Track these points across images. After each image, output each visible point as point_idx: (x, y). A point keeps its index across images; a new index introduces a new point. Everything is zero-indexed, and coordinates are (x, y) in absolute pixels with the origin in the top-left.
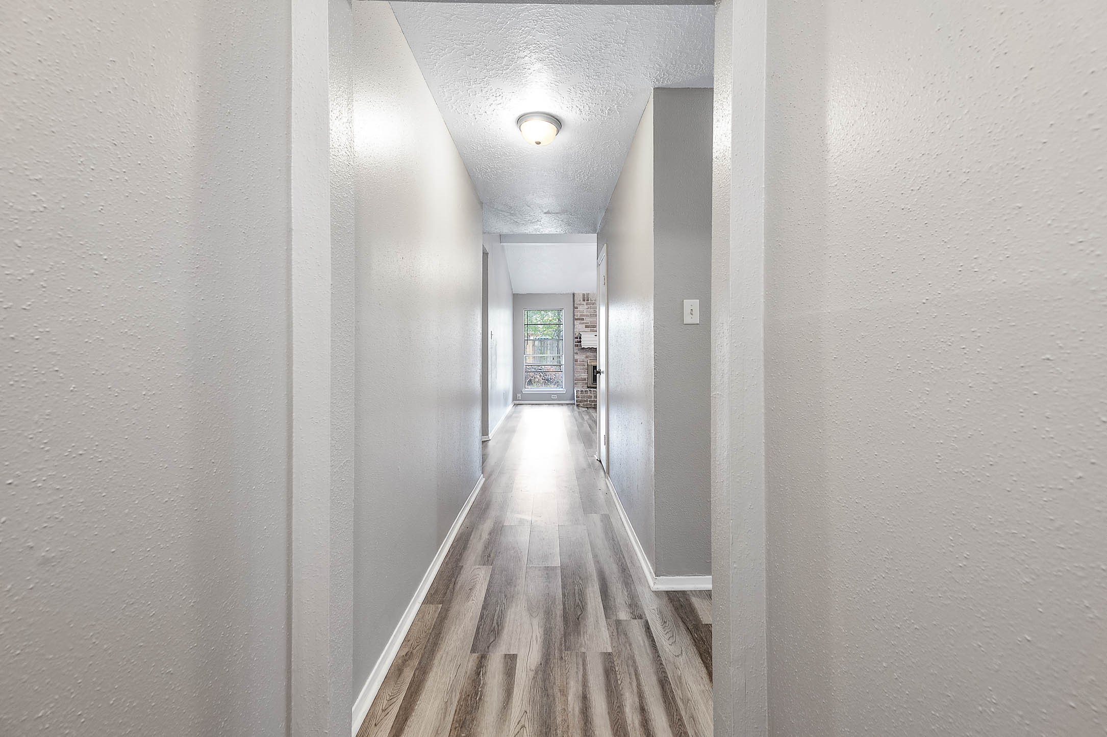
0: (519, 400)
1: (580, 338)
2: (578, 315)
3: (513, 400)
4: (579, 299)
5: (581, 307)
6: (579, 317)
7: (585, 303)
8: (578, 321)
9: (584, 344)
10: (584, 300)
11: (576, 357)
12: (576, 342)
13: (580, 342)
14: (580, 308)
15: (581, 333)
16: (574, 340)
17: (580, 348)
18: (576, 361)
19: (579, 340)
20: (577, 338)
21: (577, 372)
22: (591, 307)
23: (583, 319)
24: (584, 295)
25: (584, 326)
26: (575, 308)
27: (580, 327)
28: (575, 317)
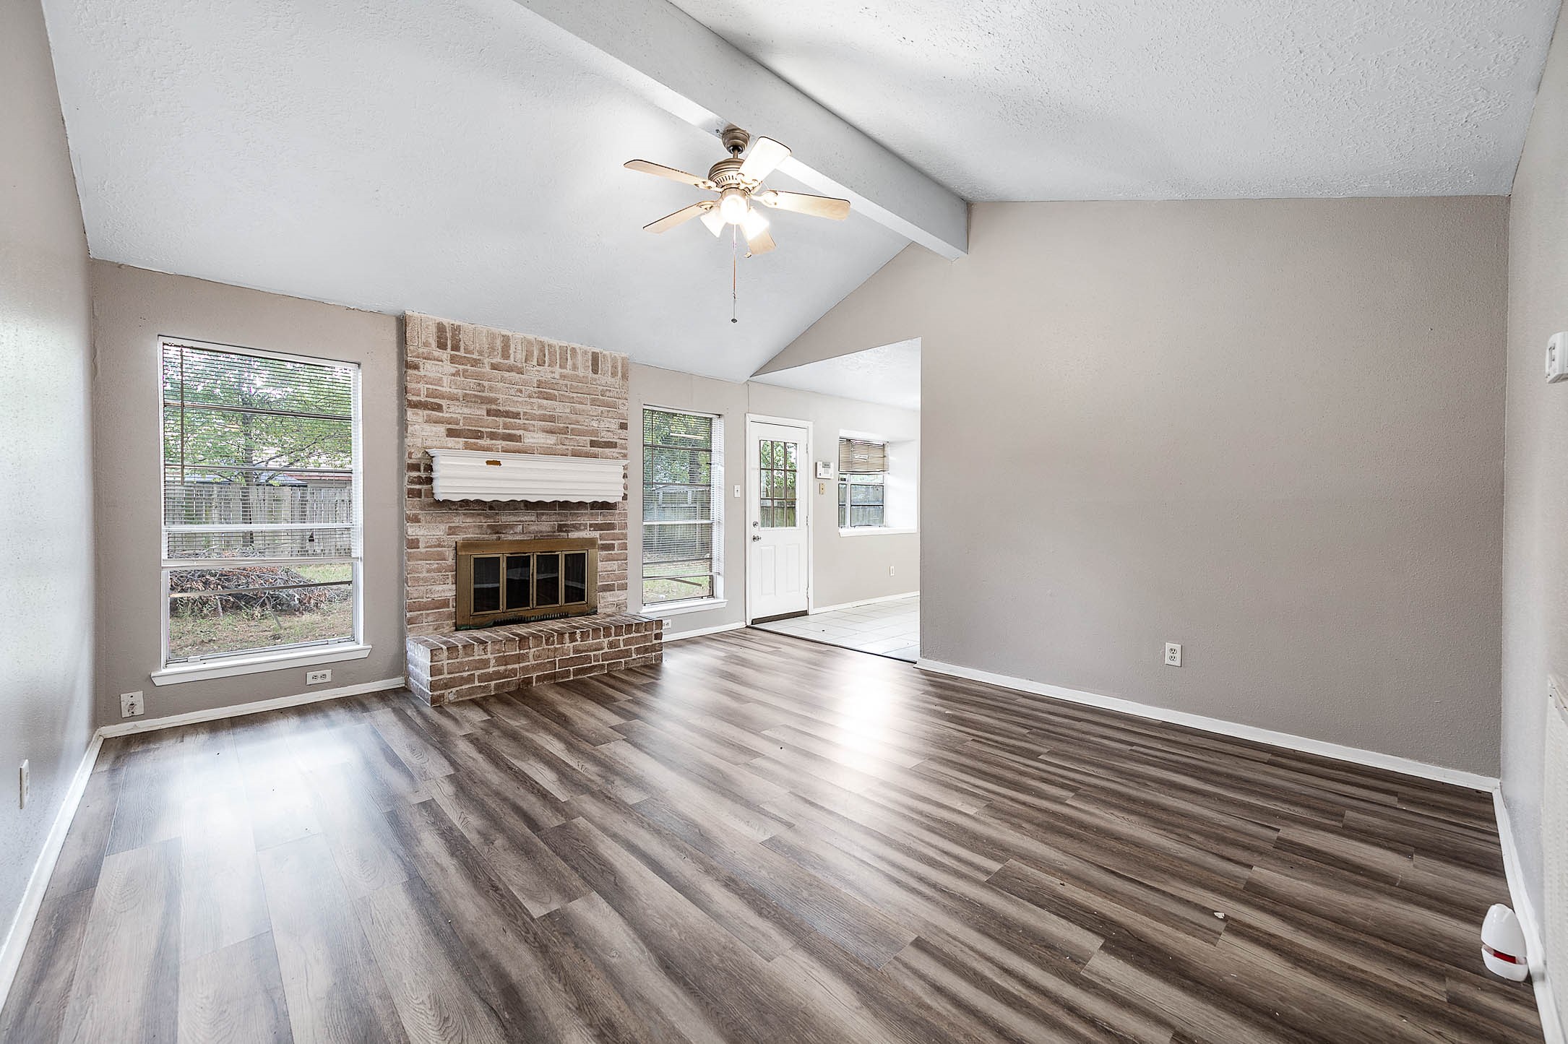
0: (133, 718)
1: (429, 468)
2: (420, 390)
3: (96, 722)
4: (421, 339)
5: (429, 365)
6: (423, 398)
7: (445, 355)
8: (420, 412)
9: (445, 488)
10: (442, 345)
11: (413, 531)
12: (412, 482)
13: (430, 480)
14: (428, 369)
15: (432, 452)
16: (401, 476)
17: (430, 500)
18: (413, 544)
19: (423, 474)
20: (415, 467)
21: (417, 580)
22: (465, 371)
23: (438, 408)
24: (441, 328)
25: (441, 429)
26: (406, 365)
27: (424, 432)
28: (411, 397)
